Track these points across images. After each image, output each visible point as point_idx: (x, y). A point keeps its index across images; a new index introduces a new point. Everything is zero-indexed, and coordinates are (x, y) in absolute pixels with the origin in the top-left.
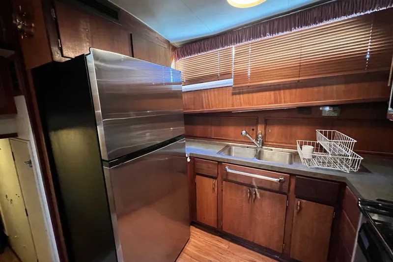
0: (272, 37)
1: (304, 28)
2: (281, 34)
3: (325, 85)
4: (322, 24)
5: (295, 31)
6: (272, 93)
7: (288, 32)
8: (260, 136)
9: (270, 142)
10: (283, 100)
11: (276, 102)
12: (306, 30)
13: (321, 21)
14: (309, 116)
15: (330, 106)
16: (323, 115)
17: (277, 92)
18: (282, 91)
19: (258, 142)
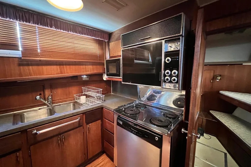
0: (56, 30)
1: (75, 34)
2: (62, 31)
3: (85, 65)
4: (82, 35)
5: (70, 33)
6: (58, 67)
7: (66, 32)
8: (50, 97)
9: (56, 100)
10: (66, 72)
11: (61, 73)
12: (75, 35)
13: (82, 34)
14: (77, 81)
15: (86, 75)
16: (83, 80)
17: (62, 66)
18: (65, 66)
19: (49, 102)
